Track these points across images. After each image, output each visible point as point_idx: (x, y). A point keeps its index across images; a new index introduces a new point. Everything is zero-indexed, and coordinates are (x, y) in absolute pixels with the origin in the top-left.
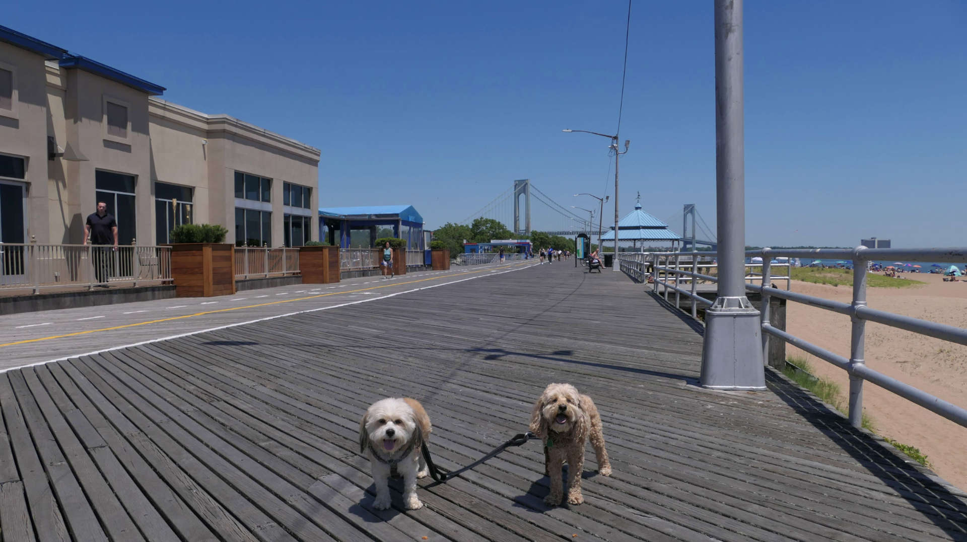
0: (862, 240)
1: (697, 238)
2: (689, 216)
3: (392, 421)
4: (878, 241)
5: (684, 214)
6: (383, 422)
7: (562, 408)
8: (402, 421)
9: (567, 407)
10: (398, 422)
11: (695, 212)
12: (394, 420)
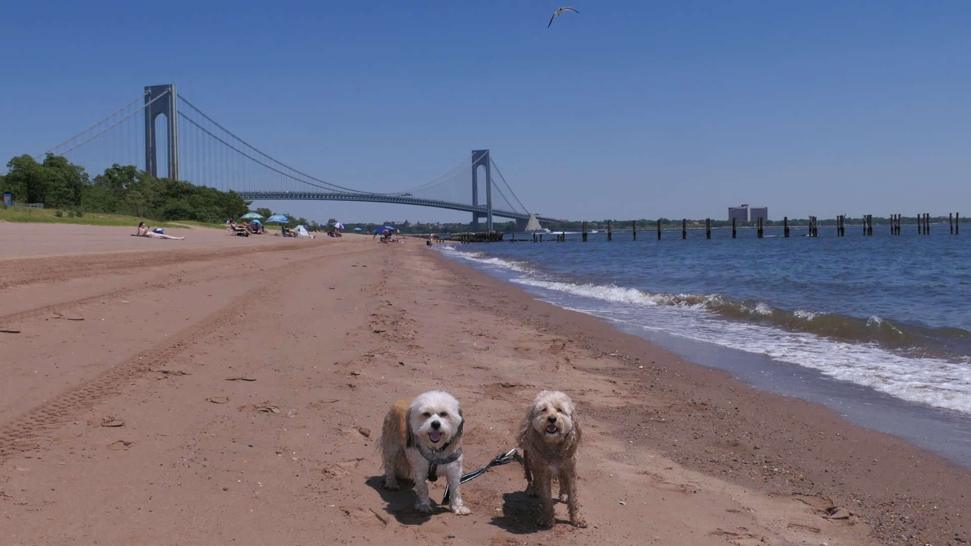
0: (730, 209)
1: (495, 206)
2: (481, 170)
3: (437, 413)
4: (752, 210)
5: (473, 166)
6: (427, 415)
7: (552, 420)
8: (448, 414)
9: (557, 419)
10: (443, 414)
11: (491, 164)
12: (439, 413)
